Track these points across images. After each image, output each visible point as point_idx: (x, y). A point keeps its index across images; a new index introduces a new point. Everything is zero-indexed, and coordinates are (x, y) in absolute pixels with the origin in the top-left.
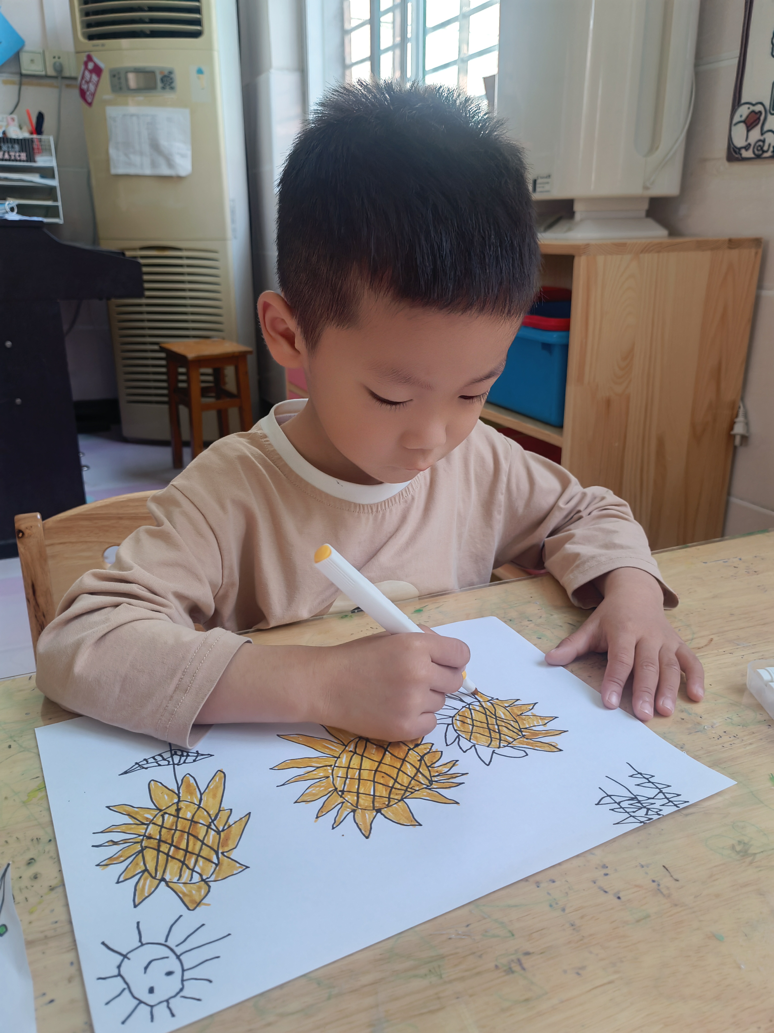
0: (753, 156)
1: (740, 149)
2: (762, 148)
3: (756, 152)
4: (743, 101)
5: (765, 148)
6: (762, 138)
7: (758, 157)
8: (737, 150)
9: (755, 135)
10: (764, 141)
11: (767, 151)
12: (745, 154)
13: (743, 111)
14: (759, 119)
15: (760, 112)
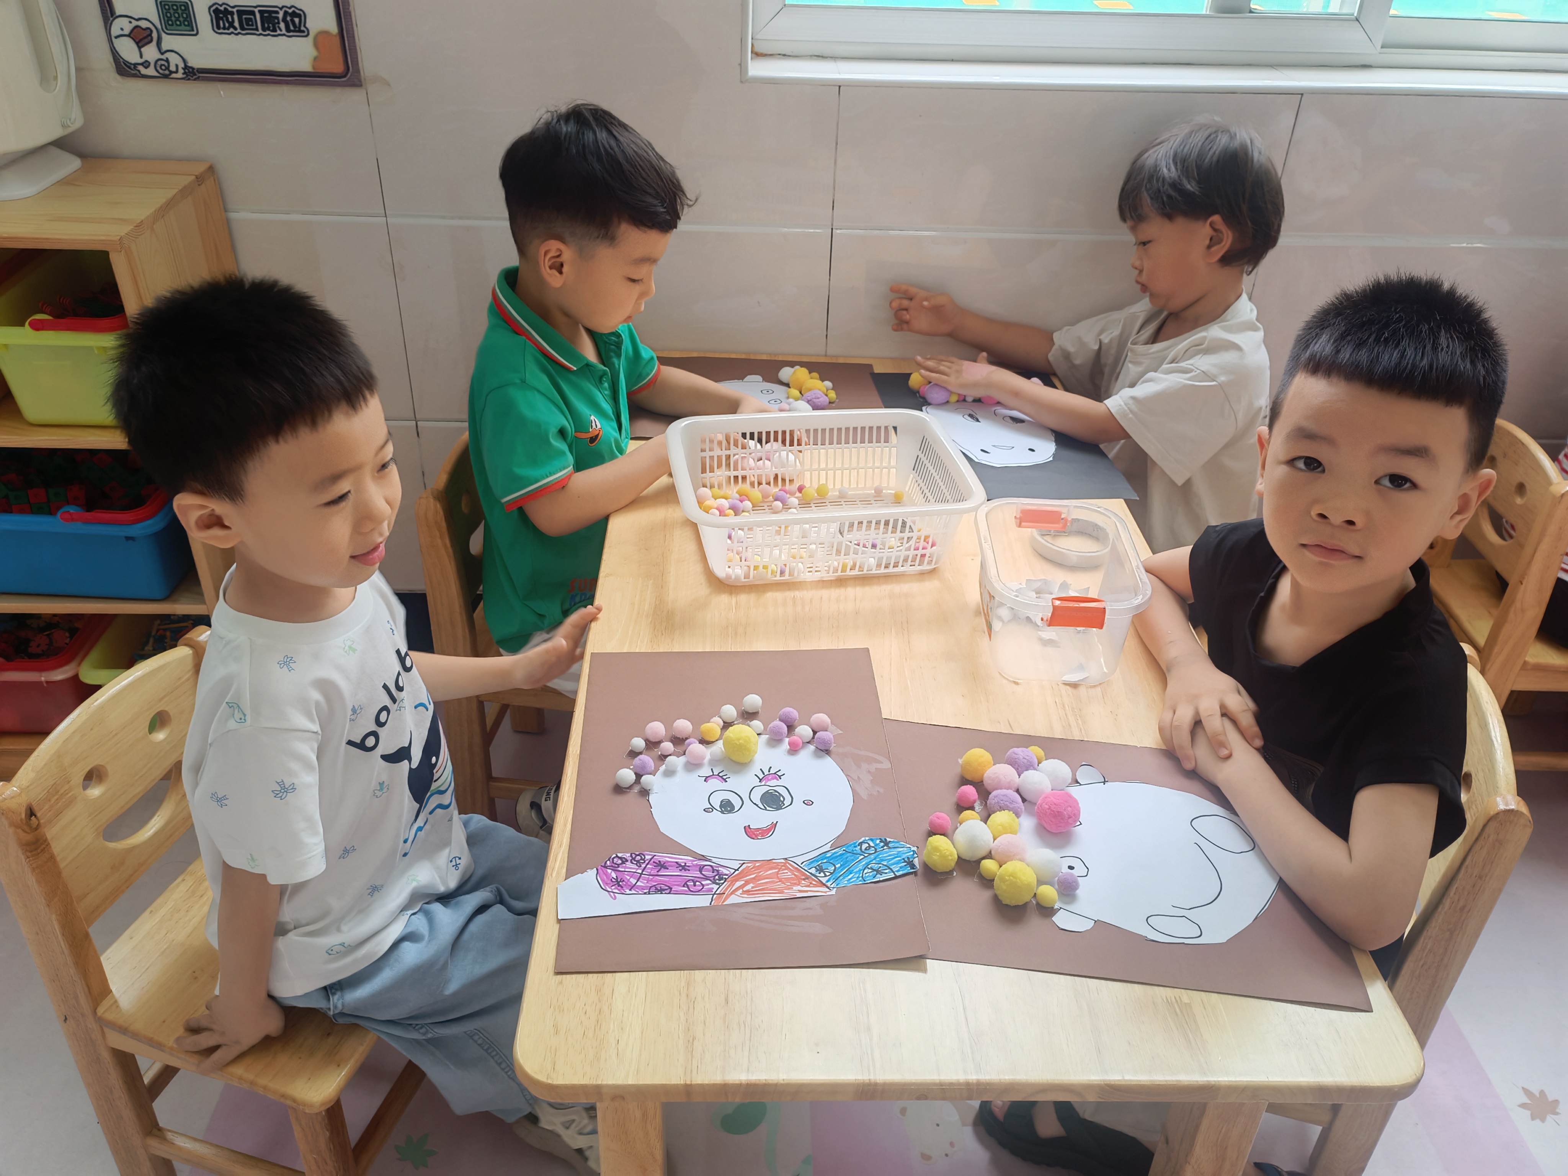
0: (156, 74)
1: (136, 65)
2: (168, 68)
3: (161, 71)
4: (118, 13)
5: (173, 68)
6: (163, 57)
7: (166, 77)
8: (132, 66)
9: (151, 53)
10: (167, 61)
11: (176, 72)
12: (143, 71)
13: (121, 26)
14: (150, 35)
15: (148, 28)
